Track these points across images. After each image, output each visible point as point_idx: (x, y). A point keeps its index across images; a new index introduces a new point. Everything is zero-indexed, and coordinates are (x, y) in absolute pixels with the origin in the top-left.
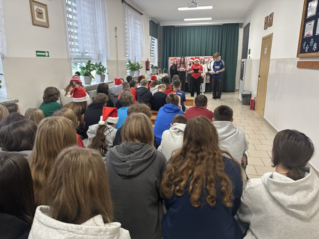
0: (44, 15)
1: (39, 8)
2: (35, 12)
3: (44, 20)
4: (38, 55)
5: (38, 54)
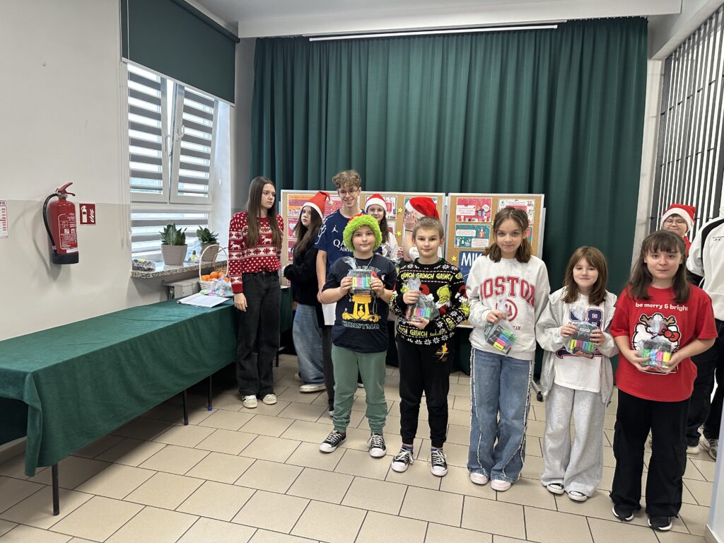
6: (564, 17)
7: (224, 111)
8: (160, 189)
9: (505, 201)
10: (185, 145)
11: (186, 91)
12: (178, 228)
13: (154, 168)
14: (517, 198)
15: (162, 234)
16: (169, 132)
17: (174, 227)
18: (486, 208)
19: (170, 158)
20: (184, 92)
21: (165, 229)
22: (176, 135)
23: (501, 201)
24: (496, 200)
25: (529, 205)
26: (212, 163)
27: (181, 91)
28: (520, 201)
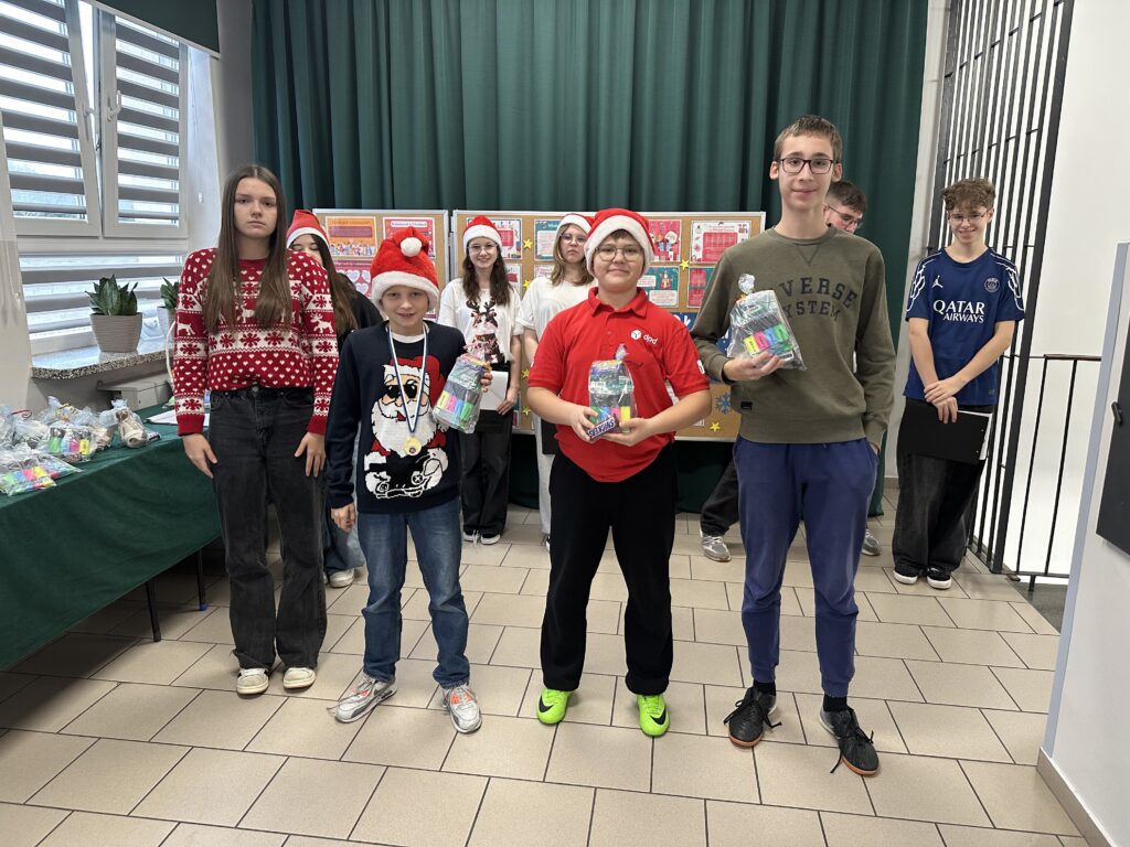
7: (199, 68)
8: (83, 212)
9: (702, 224)
10: (124, 128)
11: (118, 26)
12: (121, 283)
13: (66, 172)
14: (722, 220)
15: (92, 295)
16: (92, 106)
17: (112, 281)
18: (672, 237)
19: (97, 152)
20: (114, 26)
21: (96, 286)
22: (105, 109)
23: (696, 225)
24: (688, 222)
25: (741, 231)
26: (184, 162)
27: (108, 25)
28: (726, 224)
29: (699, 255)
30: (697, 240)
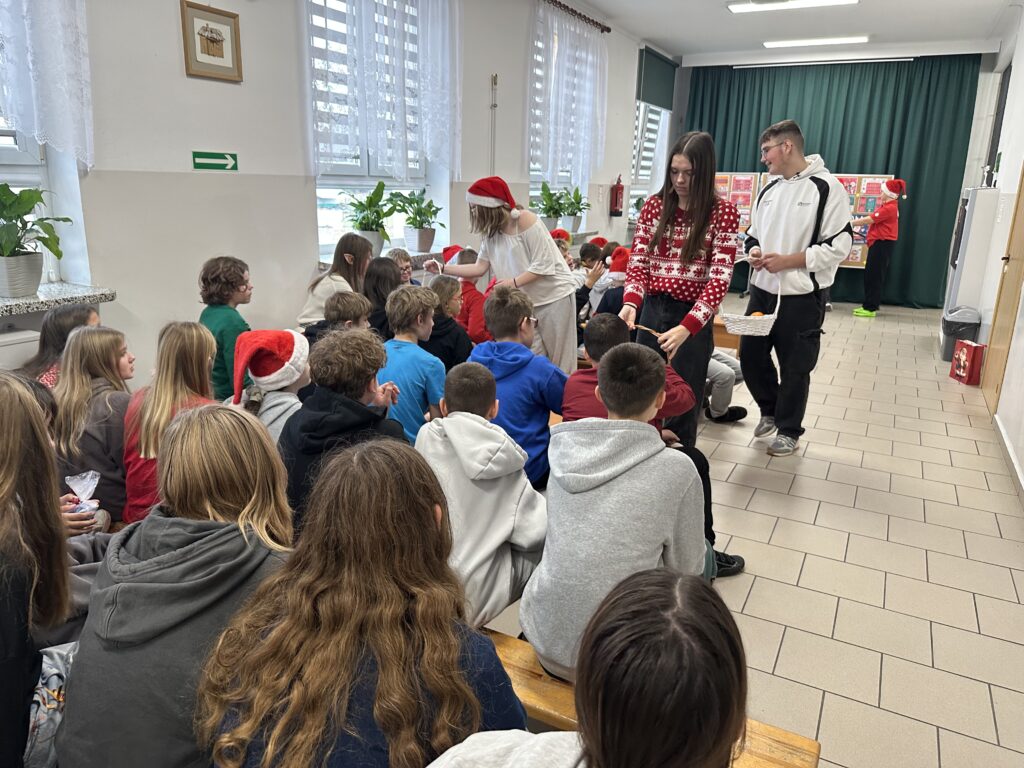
0: (227, 47)
1: (212, 25)
2: (198, 38)
3: (227, 61)
4: (197, 166)
5: (198, 160)
6: (919, 55)
7: (665, 117)
9: (867, 179)
10: (646, 144)
14: (876, 178)
18: (853, 184)
20: (649, 110)
23: (864, 179)
24: (861, 179)
29: (864, 191)
30: (864, 185)
